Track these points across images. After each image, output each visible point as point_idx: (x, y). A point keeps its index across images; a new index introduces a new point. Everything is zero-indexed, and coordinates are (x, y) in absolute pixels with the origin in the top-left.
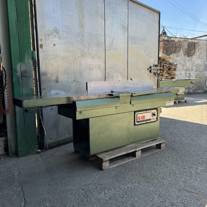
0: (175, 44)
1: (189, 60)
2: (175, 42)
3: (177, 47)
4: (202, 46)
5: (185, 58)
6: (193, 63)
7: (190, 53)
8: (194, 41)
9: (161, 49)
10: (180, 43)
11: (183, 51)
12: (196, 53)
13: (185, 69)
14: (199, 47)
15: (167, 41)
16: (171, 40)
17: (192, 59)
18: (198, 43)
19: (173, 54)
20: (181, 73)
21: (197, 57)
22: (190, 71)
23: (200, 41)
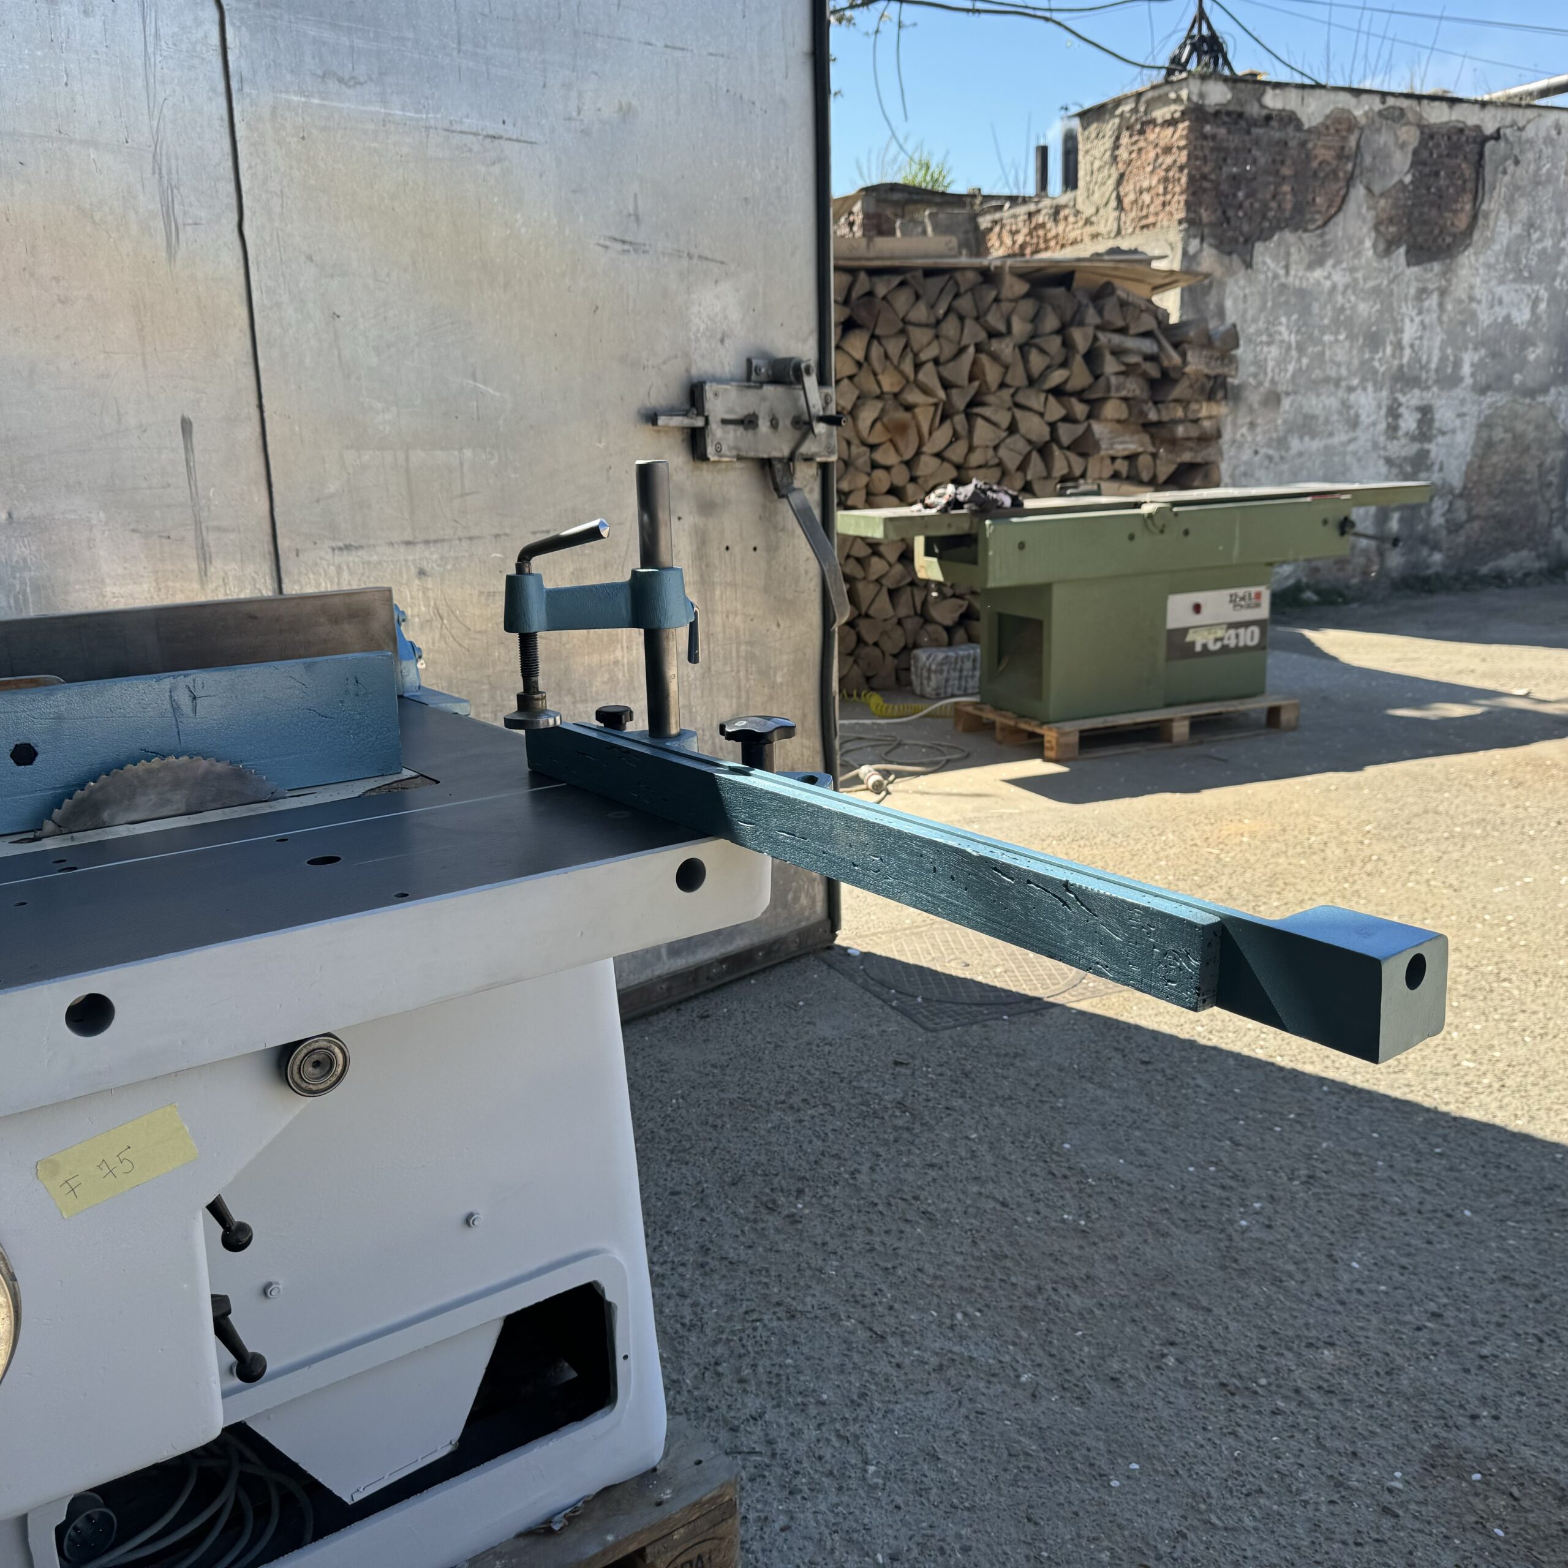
1: (1423, 293)
2: (1299, 127)
3: (1322, 175)
4: (1548, 166)
5: (1390, 268)
6: (1461, 312)
7: (1437, 231)
8: (1471, 117)
9: (1169, 197)
10: (1344, 133)
11: (1372, 213)
12: (1491, 223)
13: (1382, 369)
14: (1520, 171)
15: (1224, 123)
16: (1264, 112)
17: (1454, 280)
18: (1507, 140)
19: (1280, 239)
20: (1349, 407)
21: (1492, 260)
22: (1428, 388)
23: (1530, 113)
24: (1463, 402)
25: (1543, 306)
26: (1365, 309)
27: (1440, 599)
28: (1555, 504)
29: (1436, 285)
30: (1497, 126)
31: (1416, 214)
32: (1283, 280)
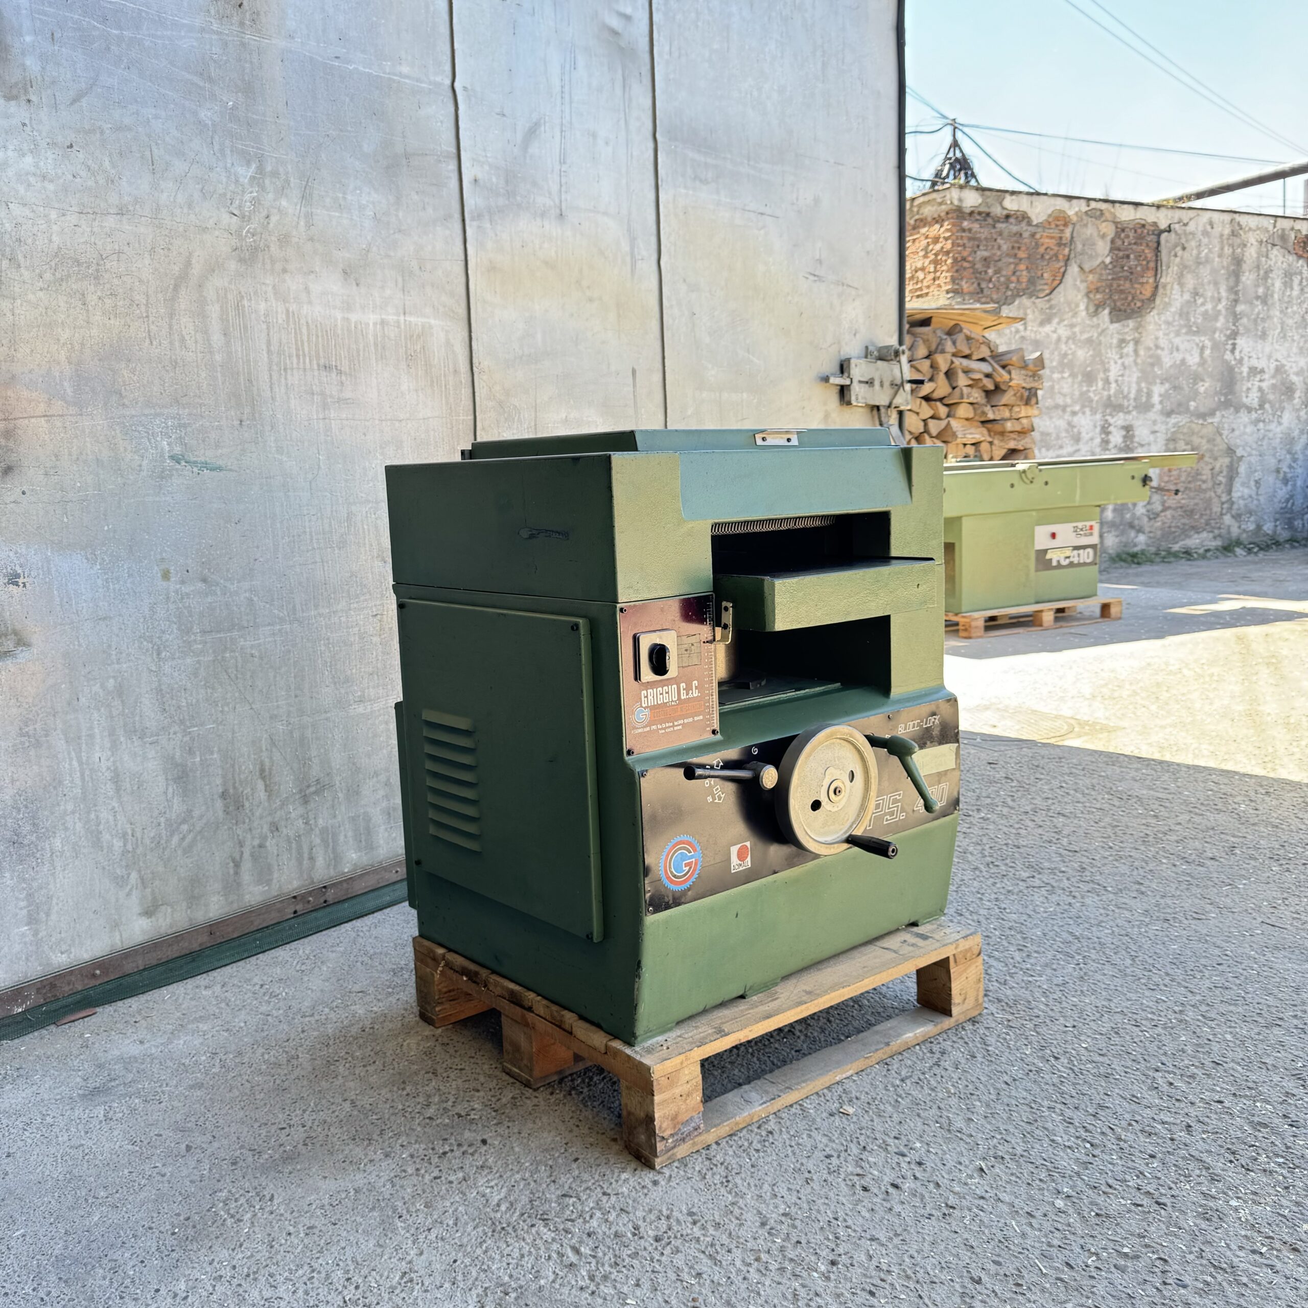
0: (1033, 235)
1: (1122, 342)
2: (1029, 223)
3: (1047, 257)
4: (1206, 251)
5: (1099, 324)
6: (1151, 357)
7: (1130, 298)
8: (1150, 216)
9: (938, 274)
10: (1062, 228)
11: (1085, 285)
12: (1168, 292)
13: (1096, 398)
14: (1186, 254)
15: (977, 220)
16: (1005, 212)
17: (1144, 334)
18: (1176, 232)
19: (1020, 303)
20: (1073, 427)
21: (1170, 319)
22: (1129, 412)
23: (1191, 213)
24: (1155, 422)
25: (1207, 352)
26: (1082, 354)
27: (1146, 568)
28: (1224, 498)
29: (1132, 337)
30: (1169, 222)
31: (1115, 286)
32: (1023, 334)
